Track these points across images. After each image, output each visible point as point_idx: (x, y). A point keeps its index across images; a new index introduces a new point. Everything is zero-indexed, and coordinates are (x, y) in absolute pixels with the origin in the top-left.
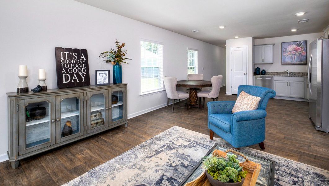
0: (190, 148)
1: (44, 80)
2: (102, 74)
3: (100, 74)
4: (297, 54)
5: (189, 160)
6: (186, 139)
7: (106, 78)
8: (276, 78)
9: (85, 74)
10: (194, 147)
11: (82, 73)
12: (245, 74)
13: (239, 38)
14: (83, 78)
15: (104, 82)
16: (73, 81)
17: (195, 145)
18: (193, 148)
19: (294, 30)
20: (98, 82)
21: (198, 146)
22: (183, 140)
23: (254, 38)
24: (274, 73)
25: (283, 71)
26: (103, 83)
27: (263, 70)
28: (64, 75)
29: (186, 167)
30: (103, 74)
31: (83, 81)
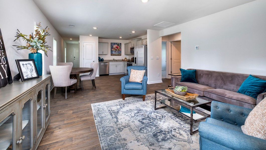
0: (124, 107)
2: (26, 64)
3: (23, 65)
4: (118, 50)
7: (33, 70)
8: (111, 63)
9: (6, 65)
11: (3, 64)
12: (94, 61)
13: (92, 36)
14: (6, 72)
15: (31, 75)
19: (121, 38)
20: (24, 76)
22: (113, 107)
23: (99, 38)
24: (107, 60)
25: (112, 59)
26: (31, 77)
27: (102, 59)
30: (28, 65)
31: (7, 76)
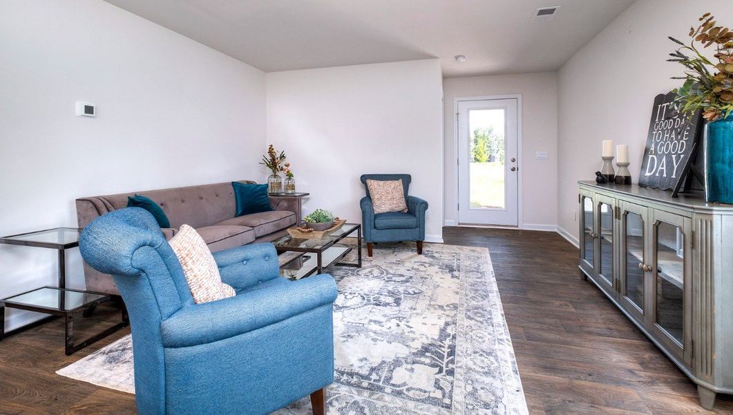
0: (384, 362)
1: (626, 165)
5: (372, 334)
6: (411, 394)
9: (682, 156)
10: (373, 369)
11: (676, 153)
14: (676, 167)
16: (657, 175)
17: (374, 376)
18: (374, 365)
21: (365, 372)
22: (420, 390)
28: (650, 156)
29: (371, 321)
31: (674, 176)
